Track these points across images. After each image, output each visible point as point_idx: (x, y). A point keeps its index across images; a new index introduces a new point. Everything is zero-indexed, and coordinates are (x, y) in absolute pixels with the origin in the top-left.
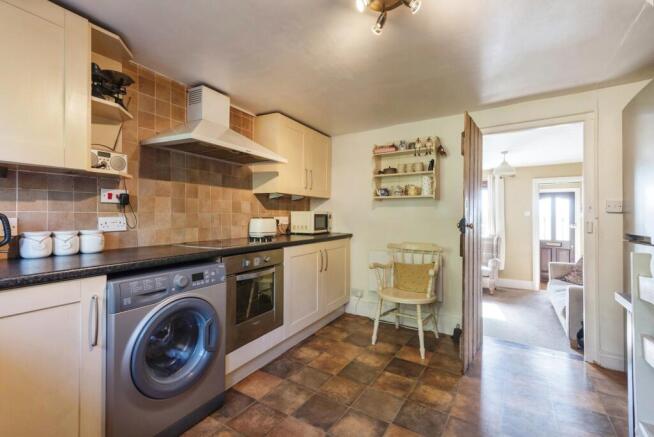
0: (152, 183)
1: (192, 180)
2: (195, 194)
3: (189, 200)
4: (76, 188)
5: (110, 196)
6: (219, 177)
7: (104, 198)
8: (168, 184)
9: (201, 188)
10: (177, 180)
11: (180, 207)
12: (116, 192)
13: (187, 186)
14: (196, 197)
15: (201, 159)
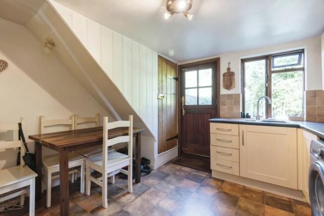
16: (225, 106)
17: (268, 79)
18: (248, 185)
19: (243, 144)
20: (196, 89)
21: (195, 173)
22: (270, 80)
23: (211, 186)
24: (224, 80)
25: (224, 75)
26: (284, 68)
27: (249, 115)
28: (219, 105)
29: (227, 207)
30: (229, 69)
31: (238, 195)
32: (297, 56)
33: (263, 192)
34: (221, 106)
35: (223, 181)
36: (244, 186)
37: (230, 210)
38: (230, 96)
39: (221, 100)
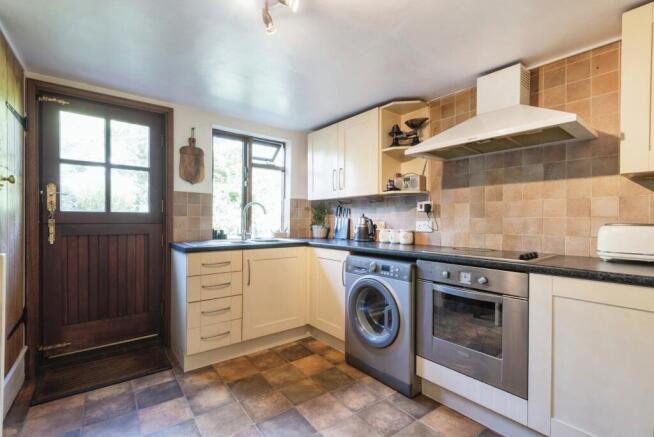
0: (451, 192)
1: (494, 181)
2: (499, 196)
3: (490, 205)
4: (406, 202)
5: (421, 206)
6: (540, 168)
7: (418, 209)
8: (467, 190)
9: (508, 189)
10: (474, 185)
11: (480, 212)
12: (424, 203)
13: (488, 188)
14: (501, 199)
15: (507, 154)
16: (183, 218)
17: (247, 176)
18: (248, 352)
19: (249, 284)
20: (102, 170)
21: (141, 388)
22: (250, 177)
23: (206, 387)
24: (182, 160)
25: (183, 150)
26: (264, 163)
27: (225, 233)
28: (172, 215)
29: (267, 397)
30: (192, 141)
31: (255, 372)
32: (273, 149)
33: (270, 349)
34: (175, 217)
35: (210, 368)
36: (246, 357)
37: (275, 396)
38: (194, 196)
39: (177, 204)
